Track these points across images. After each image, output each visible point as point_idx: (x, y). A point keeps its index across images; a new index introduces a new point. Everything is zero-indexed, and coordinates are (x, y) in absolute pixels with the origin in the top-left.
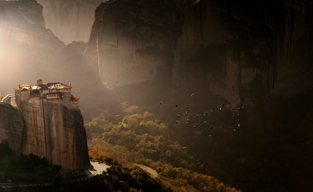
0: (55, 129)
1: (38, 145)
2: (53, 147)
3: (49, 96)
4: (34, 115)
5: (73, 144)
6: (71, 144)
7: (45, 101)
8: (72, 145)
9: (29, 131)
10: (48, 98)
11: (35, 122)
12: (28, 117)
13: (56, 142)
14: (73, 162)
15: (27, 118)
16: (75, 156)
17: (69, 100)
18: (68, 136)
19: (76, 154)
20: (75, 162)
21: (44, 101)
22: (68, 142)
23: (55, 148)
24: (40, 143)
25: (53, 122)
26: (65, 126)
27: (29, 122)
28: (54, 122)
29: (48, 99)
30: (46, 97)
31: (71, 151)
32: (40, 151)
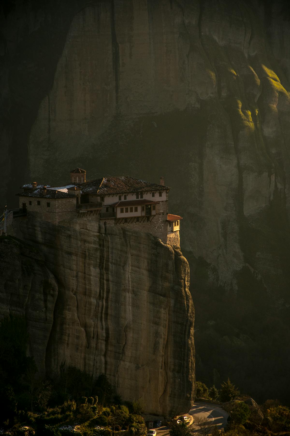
0: (131, 299)
1: (88, 346)
2: (123, 350)
3: (122, 211)
4: (85, 263)
5: (167, 341)
6: (164, 339)
7: (111, 223)
8: (165, 342)
9: (69, 310)
10: (119, 215)
11: (87, 282)
12: (70, 269)
13: (130, 335)
14: (165, 391)
15: (68, 271)
16: (170, 374)
17: (162, 222)
18: (159, 318)
19: (172, 367)
20: (169, 390)
21: (107, 225)
22: (157, 334)
23: (129, 353)
24: (95, 340)
25: (127, 282)
26: (153, 291)
27: (72, 283)
28: (129, 281)
29: (119, 219)
30: (114, 214)
31: (160, 360)
32: (92, 363)
